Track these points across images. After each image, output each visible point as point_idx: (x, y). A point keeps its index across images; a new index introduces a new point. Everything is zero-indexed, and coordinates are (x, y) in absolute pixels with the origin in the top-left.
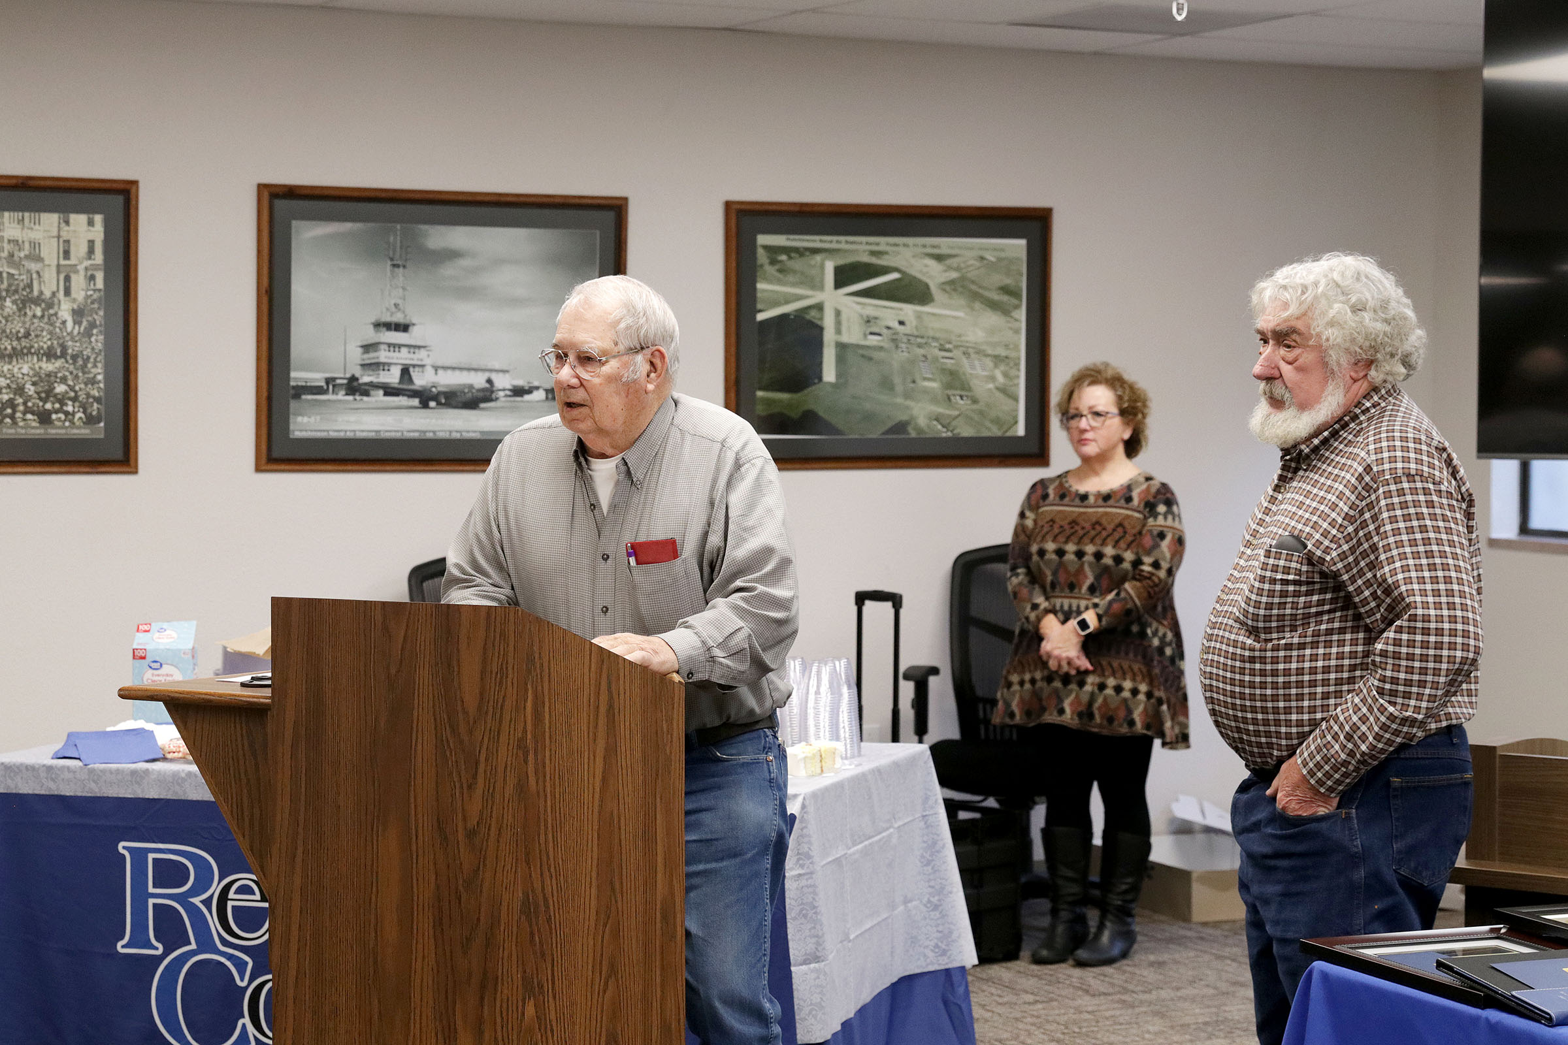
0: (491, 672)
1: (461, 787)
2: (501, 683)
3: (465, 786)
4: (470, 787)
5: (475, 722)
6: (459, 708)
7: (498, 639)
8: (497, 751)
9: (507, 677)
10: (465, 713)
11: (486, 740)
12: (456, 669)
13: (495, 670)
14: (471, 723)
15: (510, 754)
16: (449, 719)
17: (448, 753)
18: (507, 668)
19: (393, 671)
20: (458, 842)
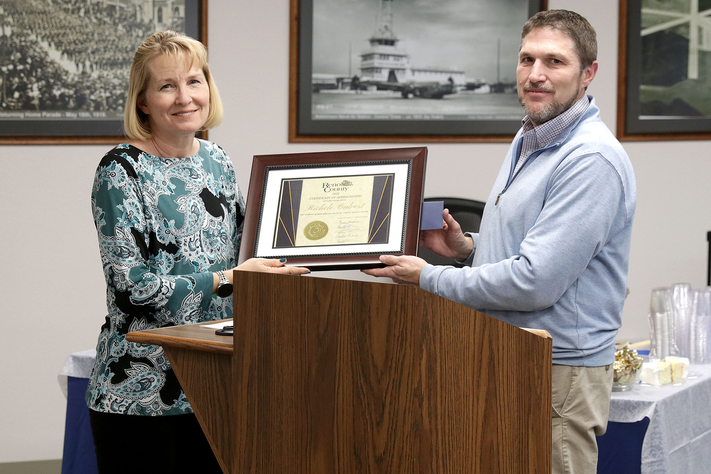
0: (395, 336)
1: (372, 423)
2: (401, 344)
3: (374, 424)
4: (378, 424)
5: (382, 374)
6: (370, 363)
7: (399, 311)
8: (399, 397)
9: (406, 340)
10: (375, 366)
11: (390, 388)
12: (368, 332)
13: (397, 334)
14: (379, 374)
15: (408, 399)
16: (363, 371)
17: (362, 396)
18: (406, 333)
19: (321, 331)
20: (369, 466)
